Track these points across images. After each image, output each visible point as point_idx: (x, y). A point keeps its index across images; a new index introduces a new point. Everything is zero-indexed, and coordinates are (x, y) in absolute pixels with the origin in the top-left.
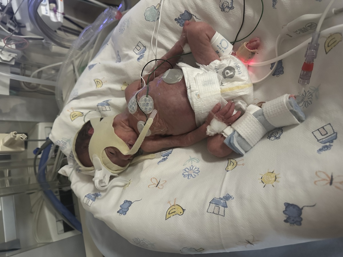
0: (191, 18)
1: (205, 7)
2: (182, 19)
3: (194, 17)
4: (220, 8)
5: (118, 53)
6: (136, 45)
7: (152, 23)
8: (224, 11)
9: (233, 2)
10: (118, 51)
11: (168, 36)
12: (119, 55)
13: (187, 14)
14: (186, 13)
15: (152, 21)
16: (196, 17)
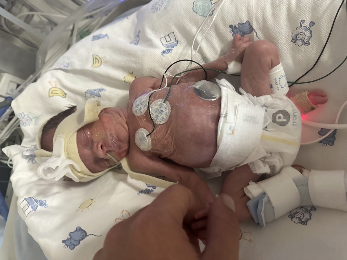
0: (250, 33)
1: (275, 27)
2: (238, 28)
3: (255, 34)
4: (292, 37)
5: (139, 34)
6: (167, 34)
7: (199, 17)
8: (295, 43)
9: (312, 38)
10: (140, 31)
11: (211, 41)
12: (138, 36)
13: (247, 26)
14: (247, 24)
15: (200, 14)
16: (256, 34)
